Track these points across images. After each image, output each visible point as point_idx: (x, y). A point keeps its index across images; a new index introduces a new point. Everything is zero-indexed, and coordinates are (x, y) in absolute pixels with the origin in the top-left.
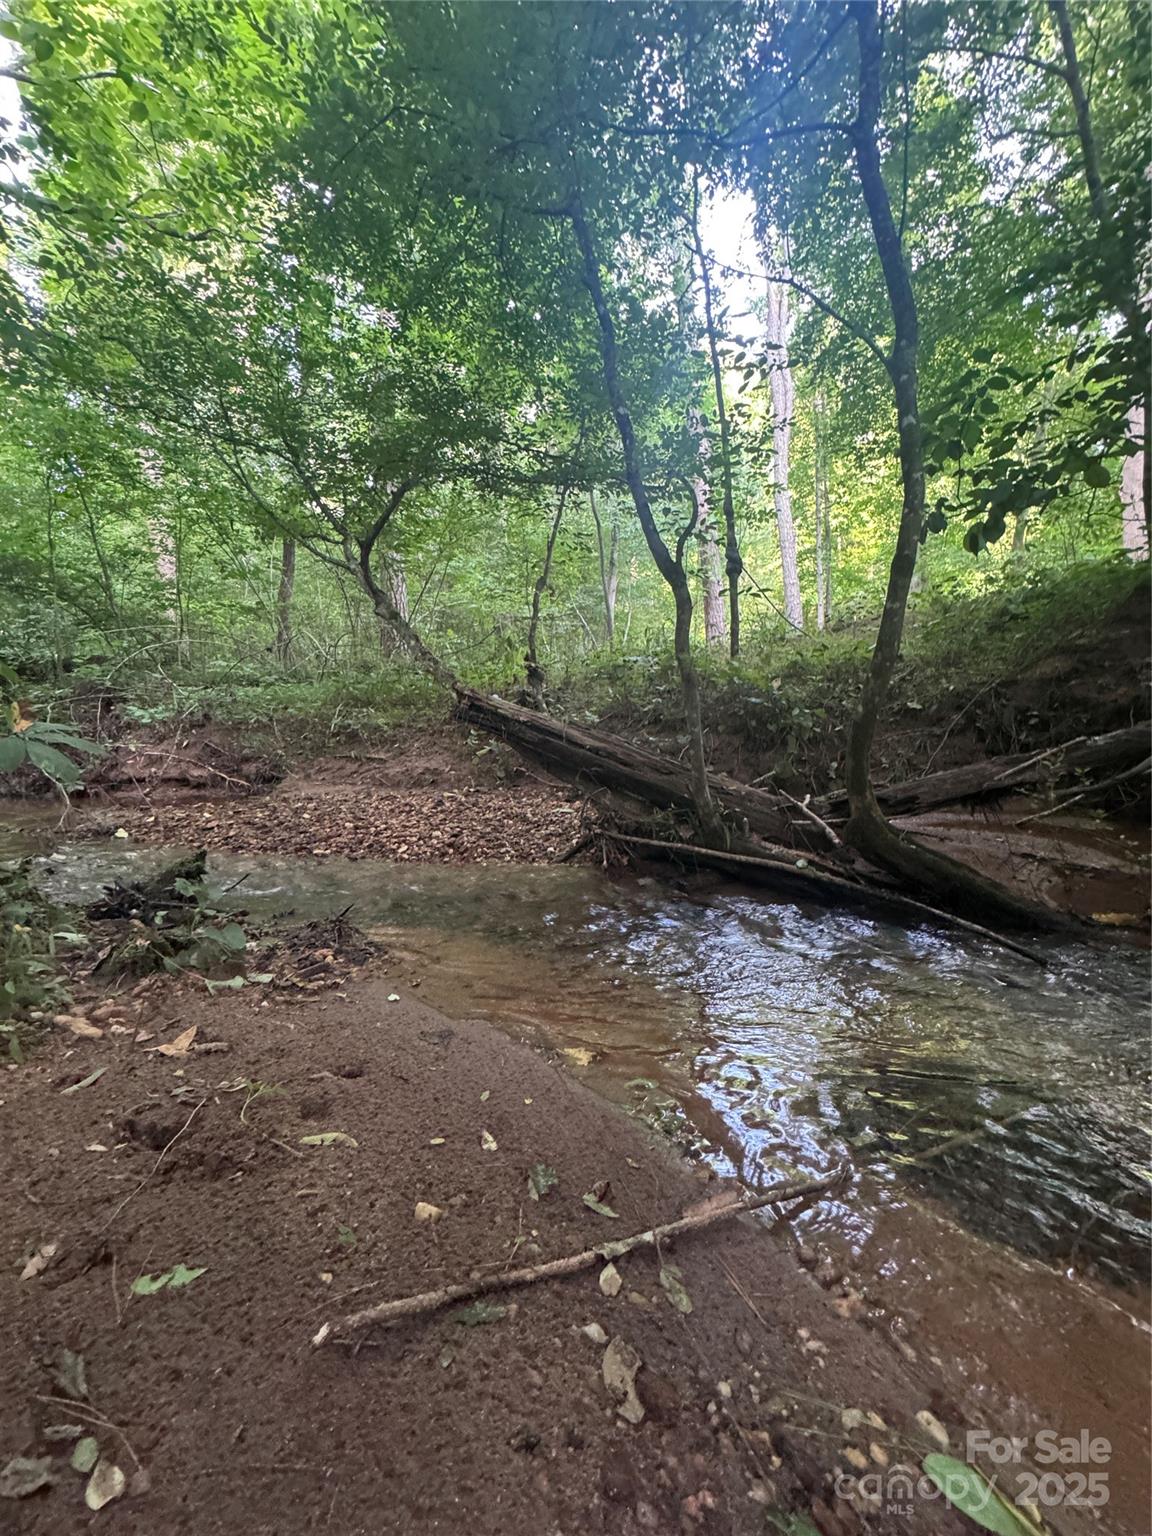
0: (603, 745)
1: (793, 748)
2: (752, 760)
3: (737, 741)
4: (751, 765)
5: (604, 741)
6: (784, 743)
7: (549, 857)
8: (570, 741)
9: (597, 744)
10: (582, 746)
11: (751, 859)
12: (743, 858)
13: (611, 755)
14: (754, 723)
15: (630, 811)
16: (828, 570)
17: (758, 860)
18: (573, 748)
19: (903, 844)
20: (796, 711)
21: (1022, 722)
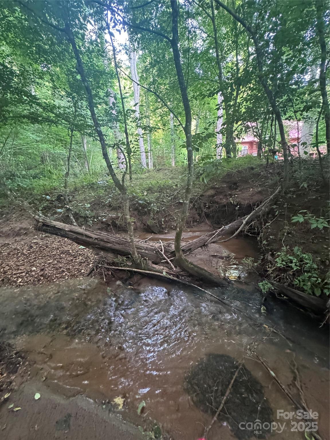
0: (99, 236)
1: (152, 215)
2: (141, 219)
3: (136, 213)
4: (140, 220)
5: (99, 235)
6: (150, 214)
7: (82, 274)
8: (87, 236)
9: (97, 237)
10: (91, 237)
11: (150, 272)
12: (148, 272)
13: (102, 240)
14: (141, 208)
15: (110, 257)
16: (150, 140)
17: (152, 272)
18: (88, 239)
19: (190, 265)
20: (152, 205)
21: (205, 206)
